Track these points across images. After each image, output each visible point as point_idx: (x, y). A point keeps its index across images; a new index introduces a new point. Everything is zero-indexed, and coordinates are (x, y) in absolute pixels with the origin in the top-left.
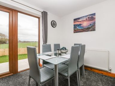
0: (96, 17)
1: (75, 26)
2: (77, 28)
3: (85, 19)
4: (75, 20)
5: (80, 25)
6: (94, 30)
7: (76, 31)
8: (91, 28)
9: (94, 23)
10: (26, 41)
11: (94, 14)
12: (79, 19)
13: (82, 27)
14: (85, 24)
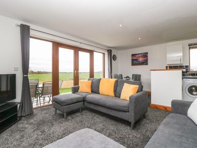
0: (149, 55)
1: (133, 60)
2: (135, 62)
3: (140, 56)
4: (132, 55)
5: (137, 59)
6: (147, 64)
7: (133, 64)
8: (145, 63)
9: (147, 60)
10: (42, 71)
11: (147, 53)
12: (136, 55)
13: (139, 61)
14: (141, 59)
